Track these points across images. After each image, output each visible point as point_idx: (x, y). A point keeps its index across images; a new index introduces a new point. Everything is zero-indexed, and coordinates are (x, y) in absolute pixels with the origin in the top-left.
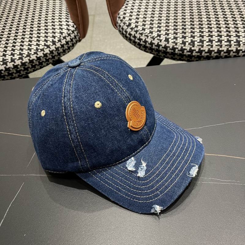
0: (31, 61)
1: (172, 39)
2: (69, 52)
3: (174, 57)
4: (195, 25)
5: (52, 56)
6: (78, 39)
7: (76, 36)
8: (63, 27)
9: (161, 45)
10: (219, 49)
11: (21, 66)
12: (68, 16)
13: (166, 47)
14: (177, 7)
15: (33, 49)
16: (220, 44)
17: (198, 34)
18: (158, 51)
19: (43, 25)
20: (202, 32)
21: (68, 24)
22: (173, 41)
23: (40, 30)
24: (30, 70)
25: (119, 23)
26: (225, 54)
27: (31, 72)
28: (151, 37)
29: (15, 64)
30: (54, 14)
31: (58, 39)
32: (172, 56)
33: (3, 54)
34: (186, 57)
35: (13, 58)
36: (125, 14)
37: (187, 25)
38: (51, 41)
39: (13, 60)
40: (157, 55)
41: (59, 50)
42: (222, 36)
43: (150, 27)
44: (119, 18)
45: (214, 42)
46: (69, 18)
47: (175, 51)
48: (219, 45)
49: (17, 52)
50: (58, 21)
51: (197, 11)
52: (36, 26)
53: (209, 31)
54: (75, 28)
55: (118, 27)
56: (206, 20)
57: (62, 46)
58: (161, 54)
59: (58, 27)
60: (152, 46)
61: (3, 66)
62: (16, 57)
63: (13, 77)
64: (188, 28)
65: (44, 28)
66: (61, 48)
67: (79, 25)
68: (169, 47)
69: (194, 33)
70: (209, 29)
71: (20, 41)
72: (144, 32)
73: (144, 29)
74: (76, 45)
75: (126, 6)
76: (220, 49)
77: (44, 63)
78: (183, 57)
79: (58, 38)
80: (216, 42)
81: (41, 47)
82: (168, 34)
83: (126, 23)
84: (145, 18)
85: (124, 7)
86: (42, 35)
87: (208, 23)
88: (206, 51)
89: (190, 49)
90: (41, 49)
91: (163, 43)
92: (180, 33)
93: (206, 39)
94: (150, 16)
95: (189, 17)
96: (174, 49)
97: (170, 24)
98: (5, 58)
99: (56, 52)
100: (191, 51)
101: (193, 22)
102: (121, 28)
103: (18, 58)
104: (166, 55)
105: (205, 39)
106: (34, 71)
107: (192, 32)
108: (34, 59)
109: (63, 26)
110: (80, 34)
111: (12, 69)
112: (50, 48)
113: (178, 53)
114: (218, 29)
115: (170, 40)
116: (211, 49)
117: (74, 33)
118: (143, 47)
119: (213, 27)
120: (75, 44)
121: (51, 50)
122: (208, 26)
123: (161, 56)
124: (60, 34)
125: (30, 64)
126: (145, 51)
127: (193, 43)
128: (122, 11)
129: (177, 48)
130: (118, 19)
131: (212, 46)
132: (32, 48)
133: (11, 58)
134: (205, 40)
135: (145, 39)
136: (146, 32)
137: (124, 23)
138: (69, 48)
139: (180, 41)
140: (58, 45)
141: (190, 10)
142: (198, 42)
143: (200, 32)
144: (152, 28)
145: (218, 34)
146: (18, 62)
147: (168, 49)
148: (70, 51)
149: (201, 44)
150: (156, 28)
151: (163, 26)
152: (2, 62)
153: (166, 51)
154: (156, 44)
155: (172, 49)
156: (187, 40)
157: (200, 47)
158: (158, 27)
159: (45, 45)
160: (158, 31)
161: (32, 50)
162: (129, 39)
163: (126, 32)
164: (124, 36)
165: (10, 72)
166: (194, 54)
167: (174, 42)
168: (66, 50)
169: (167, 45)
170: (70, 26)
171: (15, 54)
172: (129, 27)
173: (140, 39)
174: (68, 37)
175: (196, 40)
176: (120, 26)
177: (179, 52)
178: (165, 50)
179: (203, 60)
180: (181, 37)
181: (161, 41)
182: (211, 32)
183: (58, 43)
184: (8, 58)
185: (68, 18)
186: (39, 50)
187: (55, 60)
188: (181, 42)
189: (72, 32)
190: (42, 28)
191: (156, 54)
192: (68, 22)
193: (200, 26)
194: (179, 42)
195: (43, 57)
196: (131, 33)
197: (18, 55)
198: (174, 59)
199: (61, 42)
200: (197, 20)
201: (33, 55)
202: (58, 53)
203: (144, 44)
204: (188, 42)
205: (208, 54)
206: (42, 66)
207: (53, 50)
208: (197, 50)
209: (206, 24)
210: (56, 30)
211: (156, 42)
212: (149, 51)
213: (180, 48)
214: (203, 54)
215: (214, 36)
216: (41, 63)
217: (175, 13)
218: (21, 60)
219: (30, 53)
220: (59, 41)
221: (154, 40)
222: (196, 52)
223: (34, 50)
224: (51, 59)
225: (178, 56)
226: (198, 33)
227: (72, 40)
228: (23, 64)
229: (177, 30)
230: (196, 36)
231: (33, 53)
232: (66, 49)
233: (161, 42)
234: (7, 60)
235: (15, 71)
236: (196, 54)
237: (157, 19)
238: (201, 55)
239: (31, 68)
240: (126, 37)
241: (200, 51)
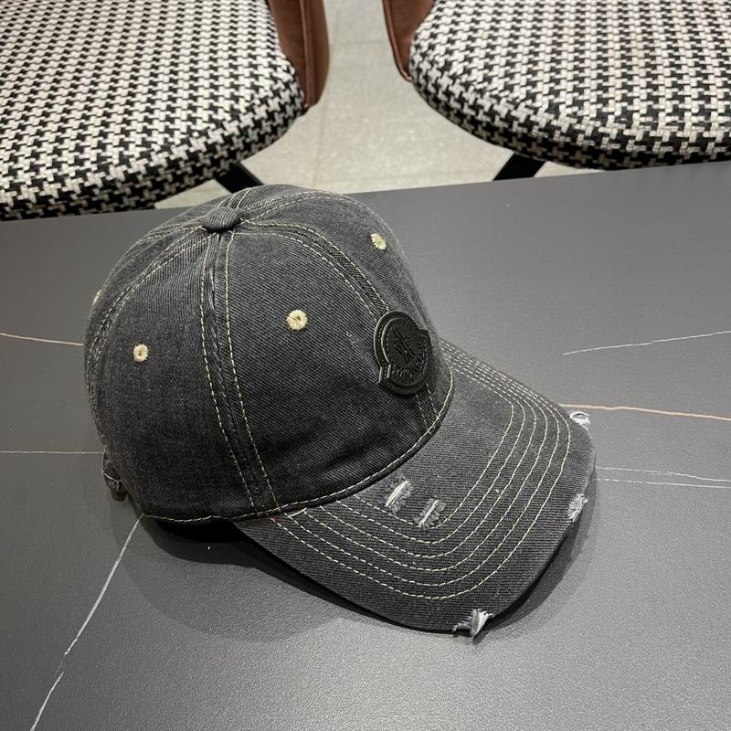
0: (173, 164)
1: (567, 107)
2: (273, 141)
3: (572, 158)
4: (635, 69)
5: (228, 150)
6: (298, 105)
7: (295, 96)
8: (261, 71)
9: (538, 124)
10: (702, 133)
11: (144, 176)
12: (272, 40)
13: (549, 129)
14: (583, 17)
15: (178, 130)
16: (706, 119)
17: (643, 91)
18: (527, 139)
19: (206, 65)
20: (656, 88)
21: (274, 63)
22: (569, 111)
23: (196, 79)
24: (167, 187)
25: (417, 62)
26: (718, 150)
27: (170, 194)
28: (508, 102)
29: (130, 171)
30: (235, 36)
31: (247, 104)
32: (567, 154)
33: (99, 142)
34: (607, 157)
35: (126, 153)
36: (433, 36)
37: (613, 66)
38: (228, 109)
39: (124, 160)
40: (524, 151)
41: (247, 136)
42: (712, 99)
43: (506, 71)
44: (418, 47)
45: (687, 114)
46: (277, 46)
47: (574, 140)
48: (701, 122)
49: (136, 138)
50: (245, 54)
51: (639, 30)
52: (187, 68)
53: (674, 85)
54: (294, 76)
55: (415, 74)
56: (665, 54)
57: (258, 124)
58: (534, 147)
59: (247, 72)
60: (511, 126)
61: (97, 175)
62: (134, 151)
63: (122, 206)
64: (613, 76)
65: (207, 74)
66: (253, 129)
67: (304, 66)
68: (559, 128)
69: (630, 88)
70: (674, 79)
71: (142, 108)
72: (490, 87)
73: (488, 79)
74: (293, 123)
75: (438, 13)
76: (706, 135)
77: (205, 170)
78: (597, 158)
79: (247, 101)
80: (694, 114)
81: (200, 126)
82: (557, 93)
83: (437, 63)
84: (493, 47)
85: (431, 17)
86: (201, 91)
87: (671, 62)
88: (666, 139)
89: (618, 135)
90: (199, 132)
91: (542, 118)
92: (592, 91)
93: (666, 105)
94: (506, 43)
95: (617, 46)
96: (572, 133)
97: (564, 64)
98: (103, 154)
99: (240, 140)
100: (622, 139)
101: (630, 58)
102: (421, 77)
103: (137, 155)
104: (550, 150)
105: (662, 107)
106: (179, 190)
107: (624, 86)
108: (181, 159)
109: (260, 68)
110: (305, 93)
111: (123, 183)
112: (224, 129)
113: (583, 145)
114: (700, 79)
115: (562, 108)
116: (680, 134)
117: (290, 90)
118: (484, 129)
119: (687, 74)
120: (290, 121)
121: (226, 134)
122: (672, 72)
123: (535, 154)
124: (253, 92)
125: (169, 171)
126: (489, 140)
127: (627, 116)
128: (426, 29)
129: (583, 132)
130: (413, 50)
131: (682, 127)
132: (176, 127)
133: (121, 154)
134: (663, 110)
135: (492, 106)
136: (493, 85)
137: (432, 63)
138: (274, 130)
139: (590, 110)
140: (247, 120)
141: (621, 25)
142: (642, 116)
143: (649, 85)
144: (511, 76)
145: (700, 93)
146: (138, 166)
147: (557, 133)
148: (278, 139)
149: (650, 119)
150: (523, 75)
151: (542, 70)
152: (95, 165)
153: (550, 140)
154: (522, 120)
155: (567, 135)
156: (610, 109)
157: (648, 128)
158: (529, 72)
159: (211, 120)
160: (529, 83)
161: (176, 133)
162: (443, 107)
163: (437, 86)
164: (431, 98)
165: (116, 193)
166: (629, 149)
167: (574, 115)
168: (267, 136)
169: (554, 123)
170: (279, 69)
171: (130, 142)
172: (446, 73)
173: (476, 107)
174: (272, 98)
175: (636, 108)
176: (419, 70)
177: (586, 142)
178: (546, 137)
179: (655, 166)
180: (594, 100)
181: (536, 110)
182: (681, 87)
183: (247, 116)
184: (112, 153)
185: (272, 46)
186: (196, 134)
187: (235, 162)
188: (594, 115)
189: (283, 87)
190: (201, 73)
191: (520, 148)
192: (274, 57)
193: (649, 70)
194: (588, 116)
195: (205, 154)
196: (451, 89)
197: (137, 146)
198: (572, 163)
199: (255, 113)
200: (641, 54)
201: (178, 146)
202: (244, 142)
203: (489, 120)
204: (613, 113)
205: (670, 149)
206: (202, 178)
207: (233, 135)
208: (639, 137)
209: (665, 65)
210: (242, 81)
211: (521, 113)
212: (501, 140)
213: (589, 131)
214: (656, 147)
215: (687, 99)
216: (197, 171)
217: (577, 34)
218: (145, 161)
219: (171, 140)
220: (250, 109)
221: (516, 108)
222: (636, 143)
223: (183, 133)
224: (226, 159)
225: (584, 153)
226: (642, 88)
227: (283, 108)
228: (152, 171)
229: (582, 80)
230: (638, 97)
231: (178, 142)
232: (266, 133)
233: (535, 113)
234: (109, 160)
235: (128, 191)
236: (635, 147)
237: (526, 50)
238: (649, 152)
239: (170, 184)
240: (437, 100)
241: (648, 141)
